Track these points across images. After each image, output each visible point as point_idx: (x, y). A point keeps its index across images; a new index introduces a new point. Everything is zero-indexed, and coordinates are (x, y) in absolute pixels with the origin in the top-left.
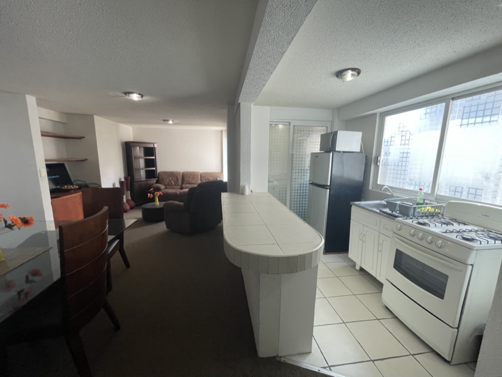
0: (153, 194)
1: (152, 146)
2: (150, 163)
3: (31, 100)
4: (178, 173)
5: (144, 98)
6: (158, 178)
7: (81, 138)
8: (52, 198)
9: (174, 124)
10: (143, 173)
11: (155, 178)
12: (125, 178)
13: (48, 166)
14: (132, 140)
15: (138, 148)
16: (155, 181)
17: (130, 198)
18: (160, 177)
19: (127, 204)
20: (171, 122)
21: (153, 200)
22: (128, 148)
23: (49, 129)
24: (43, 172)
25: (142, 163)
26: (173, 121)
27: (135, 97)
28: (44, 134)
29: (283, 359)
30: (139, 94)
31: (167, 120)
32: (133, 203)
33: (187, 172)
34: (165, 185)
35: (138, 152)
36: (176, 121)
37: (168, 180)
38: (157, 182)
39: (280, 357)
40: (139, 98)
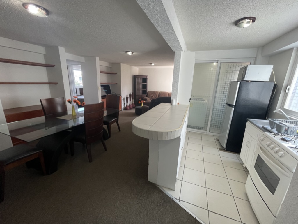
0: (141, 102)
1: (146, 77)
2: (145, 86)
3: (97, 59)
4: (157, 92)
5: (133, 53)
6: (147, 94)
7: (116, 74)
8: (102, 99)
9: (155, 65)
10: (141, 92)
11: (146, 94)
12: (132, 93)
13: (101, 86)
14: (138, 74)
15: (140, 79)
16: (146, 96)
17: (133, 103)
18: (148, 94)
19: (131, 106)
20: (153, 64)
21: (141, 104)
22: (135, 78)
23: (104, 70)
24: (100, 88)
25: (141, 86)
26: (154, 64)
27: (130, 53)
28: (101, 72)
29: (158, 186)
30: (131, 52)
31: (151, 63)
32: (134, 105)
33: (161, 92)
34: (150, 98)
35: (140, 81)
36: (156, 64)
37: (152, 96)
38: (147, 96)
39: (158, 185)
40: (131, 53)
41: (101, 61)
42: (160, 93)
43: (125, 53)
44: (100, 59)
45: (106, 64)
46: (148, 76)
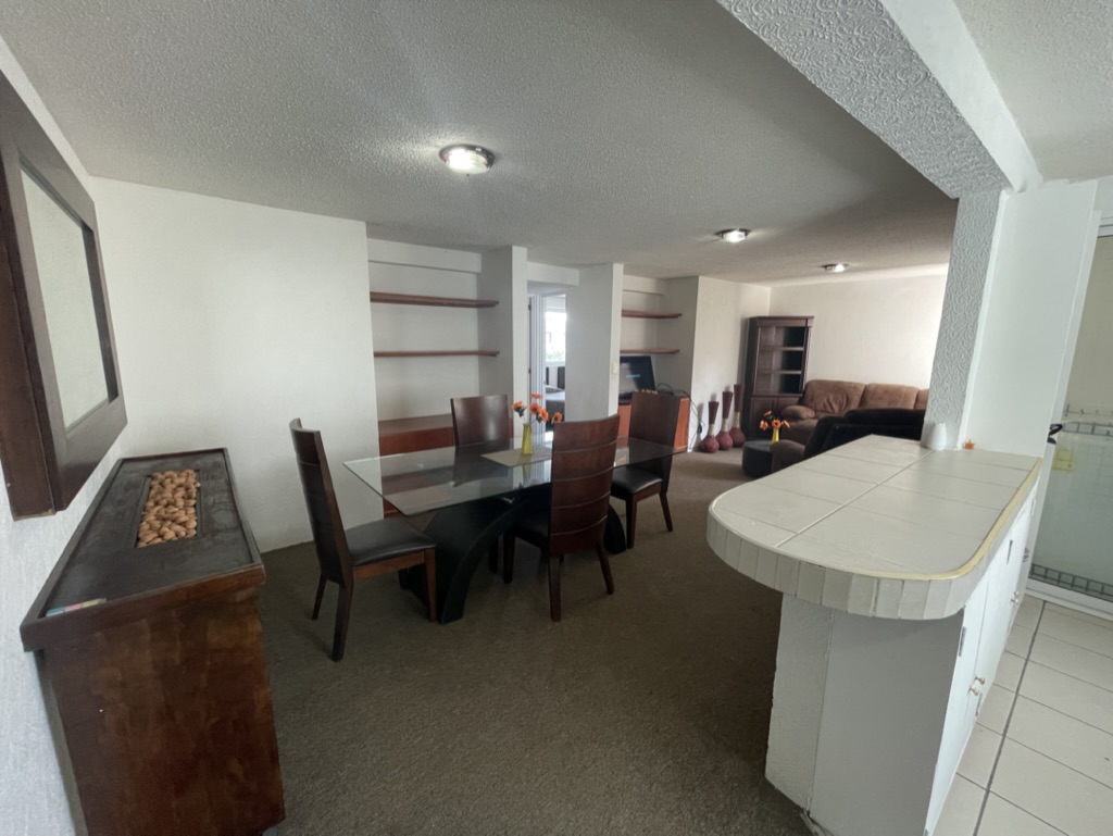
1: (802, 324)
2: (796, 360)
3: (618, 268)
4: (855, 387)
5: (750, 235)
6: (804, 393)
7: (677, 316)
9: (849, 271)
10: (774, 385)
11: (798, 392)
12: (735, 387)
14: (766, 312)
15: (774, 330)
16: (797, 399)
17: (738, 426)
18: (809, 391)
19: (728, 437)
20: (840, 268)
22: (754, 328)
23: (638, 304)
24: (616, 367)
25: (776, 360)
26: (845, 265)
27: (734, 237)
28: (626, 314)
30: (741, 230)
31: (832, 265)
32: (740, 436)
33: (877, 387)
34: (816, 411)
35: (775, 338)
36: (854, 265)
37: (825, 400)
38: (801, 402)
40: (740, 236)
41: (629, 277)
42: (867, 392)
43: (716, 237)
44: (626, 271)
45: (644, 284)
46: (812, 318)
